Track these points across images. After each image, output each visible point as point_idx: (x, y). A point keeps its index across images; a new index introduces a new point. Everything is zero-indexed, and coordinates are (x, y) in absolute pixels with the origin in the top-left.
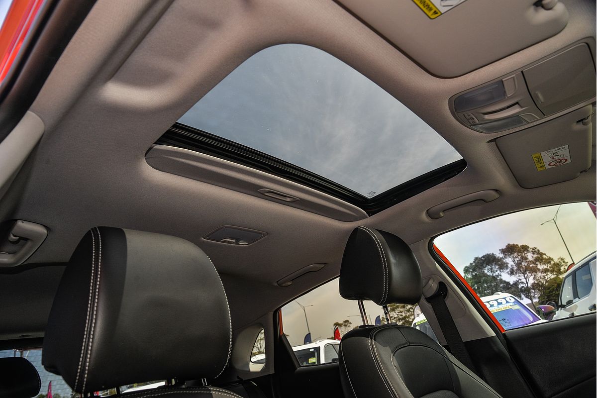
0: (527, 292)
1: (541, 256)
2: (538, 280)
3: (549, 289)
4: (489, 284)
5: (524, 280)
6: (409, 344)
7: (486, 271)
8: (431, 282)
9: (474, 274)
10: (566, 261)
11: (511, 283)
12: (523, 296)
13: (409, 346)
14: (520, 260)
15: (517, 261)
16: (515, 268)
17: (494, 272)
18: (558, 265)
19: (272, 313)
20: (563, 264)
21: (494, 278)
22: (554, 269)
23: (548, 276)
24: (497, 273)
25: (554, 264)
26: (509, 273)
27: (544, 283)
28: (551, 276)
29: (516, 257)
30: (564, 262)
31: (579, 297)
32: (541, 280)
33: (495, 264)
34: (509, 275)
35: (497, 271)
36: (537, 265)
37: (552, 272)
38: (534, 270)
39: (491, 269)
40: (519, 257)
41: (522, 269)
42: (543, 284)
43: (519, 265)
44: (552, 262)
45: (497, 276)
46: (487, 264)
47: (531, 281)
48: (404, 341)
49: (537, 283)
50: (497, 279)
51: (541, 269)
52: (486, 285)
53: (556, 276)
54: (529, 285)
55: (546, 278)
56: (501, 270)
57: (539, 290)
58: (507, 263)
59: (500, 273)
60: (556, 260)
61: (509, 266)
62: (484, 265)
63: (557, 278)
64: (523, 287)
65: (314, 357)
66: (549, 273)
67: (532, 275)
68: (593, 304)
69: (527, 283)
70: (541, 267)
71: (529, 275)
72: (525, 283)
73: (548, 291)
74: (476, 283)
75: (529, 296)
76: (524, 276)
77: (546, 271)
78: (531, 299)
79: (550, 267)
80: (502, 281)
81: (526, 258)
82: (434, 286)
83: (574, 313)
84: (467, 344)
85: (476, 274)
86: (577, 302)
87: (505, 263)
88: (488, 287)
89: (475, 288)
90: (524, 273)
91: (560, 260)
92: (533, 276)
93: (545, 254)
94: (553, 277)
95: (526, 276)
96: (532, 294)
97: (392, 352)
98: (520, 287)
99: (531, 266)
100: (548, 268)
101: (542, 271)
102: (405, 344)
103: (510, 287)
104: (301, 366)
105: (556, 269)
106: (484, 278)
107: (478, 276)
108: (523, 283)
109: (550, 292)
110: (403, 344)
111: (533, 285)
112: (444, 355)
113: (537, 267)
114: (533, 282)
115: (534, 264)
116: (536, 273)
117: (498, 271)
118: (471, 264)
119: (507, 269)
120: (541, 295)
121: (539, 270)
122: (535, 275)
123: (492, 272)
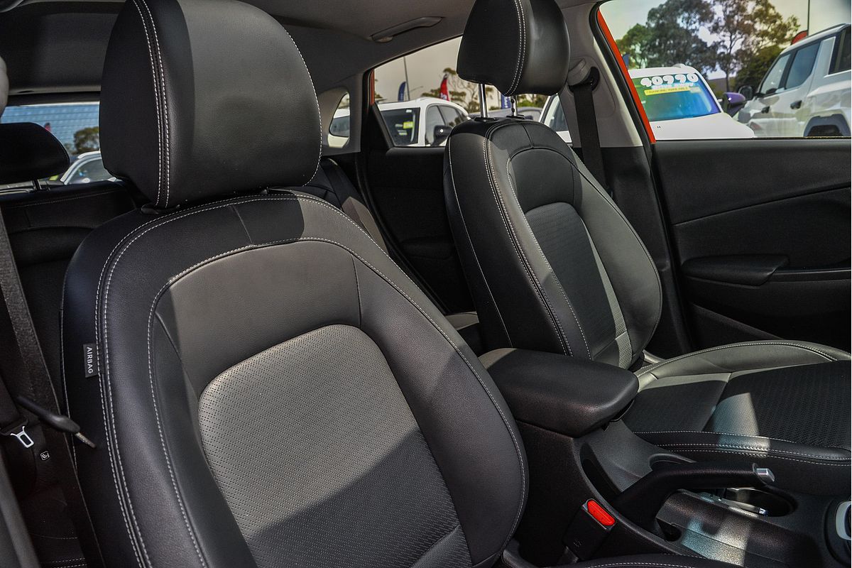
0: (725, 61)
1: (767, 10)
2: (749, 45)
3: (757, 61)
4: (676, 41)
5: (727, 43)
6: (533, 146)
7: (679, 21)
8: (581, 65)
9: (661, 22)
10: (798, 23)
11: (709, 45)
12: (717, 66)
13: (533, 148)
14: (733, 11)
15: (730, 12)
16: (723, 23)
17: (691, 24)
18: (784, 28)
19: (362, 74)
20: (792, 26)
21: (688, 32)
22: (776, 32)
23: (764, 43)
24: (693, 27)
25: (780, 25)
26: (711, 28)
27: (755, 52)
28: (767, 43)
29: (730, 6)
30: (795, 25)
31: (787, 87)
32: (752, 46)
33: (697, 12)
34: (709, 33)
35: (695, 23)
36: (755, 22)
37: (772, 37)
38: (747, 30)
39: (689, 18)
40: (735, 6)
41: (731, 26)
42: (752, 52)
43: (729, 19)
44: (778, 22)
45: (693, 31)
46: (686, 10)
47: (738, 46)
48: (527, 142)
49: (745, 51)
50: (690, 35)
51: (758, 29)
52: (672, 42)
53: (774, 44)
54: (733, 51)
55: (760, 45)
56: (702, 23)
57: (743, 62)
58: (714, 13)
59: (698, 27)
60: (785, 20)
61: (716, 17)
62: (680, 11)
63: (775, 47)
64: (723, 53)
65: (411, 120)
66: (766, 38)
67: (742, 37)
68: (799, 100)
69: (731, 48)
70: (759, 26)
71: (739, 36)
72: (728, 47)
73: (755, 64)
74: (660, 37)
75: (726, 67)
76: (731, 37)
77: (764, 34)
78: (727, 73)
79: (772, 30)
80: (696, 39)
81: (744, 10)
82: (583, 71)
83: (771, 106)
84: (605, 151)
85: (663, 23)
86: (781, 93)
87: (711, 12)
88: (674, 46)
89: (655, 44)
90: (733, 32)
91: (790, 21)
92: (743, 39)
93: (773, 8)
94: (770, 44)
95: (733, 37)
96: (731, 66)
97: (510, 156)
98: (719, 52)
99: (746, 22)
100: (770, 30)
101: (758, 34)
102: (528, 147)
103: (705, 51)
104: (394, 146)
105: (779, 34)
106: (673, 31)
107: (666, 26)
108: (725, 47)
109: (756, 67)
110: (525, 147)
111: (739, 52)
112: (572, 162)
113: (753, 25)
114: (739, 47)
115: (753, 20)
116: (749, 35)
117: (697, 24)
118: (661, 6)
119: (711, 22)
120: (743, 68)
121: (755, 30)
122: (746, 38)
123: (687, 23)
